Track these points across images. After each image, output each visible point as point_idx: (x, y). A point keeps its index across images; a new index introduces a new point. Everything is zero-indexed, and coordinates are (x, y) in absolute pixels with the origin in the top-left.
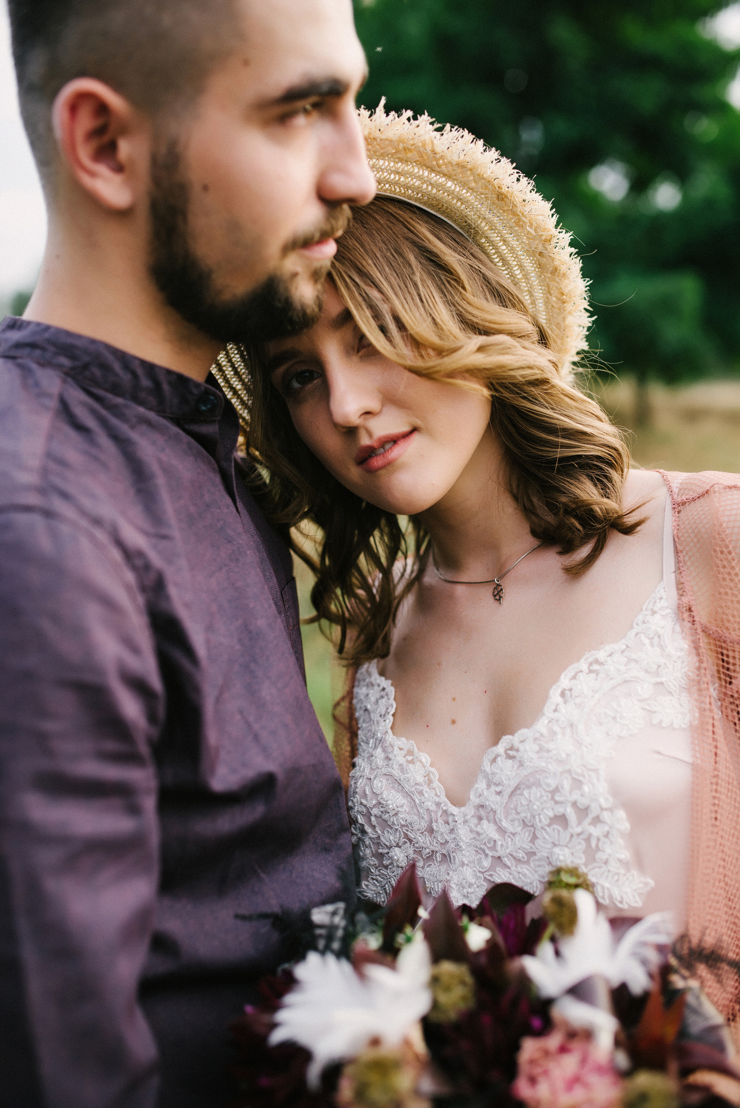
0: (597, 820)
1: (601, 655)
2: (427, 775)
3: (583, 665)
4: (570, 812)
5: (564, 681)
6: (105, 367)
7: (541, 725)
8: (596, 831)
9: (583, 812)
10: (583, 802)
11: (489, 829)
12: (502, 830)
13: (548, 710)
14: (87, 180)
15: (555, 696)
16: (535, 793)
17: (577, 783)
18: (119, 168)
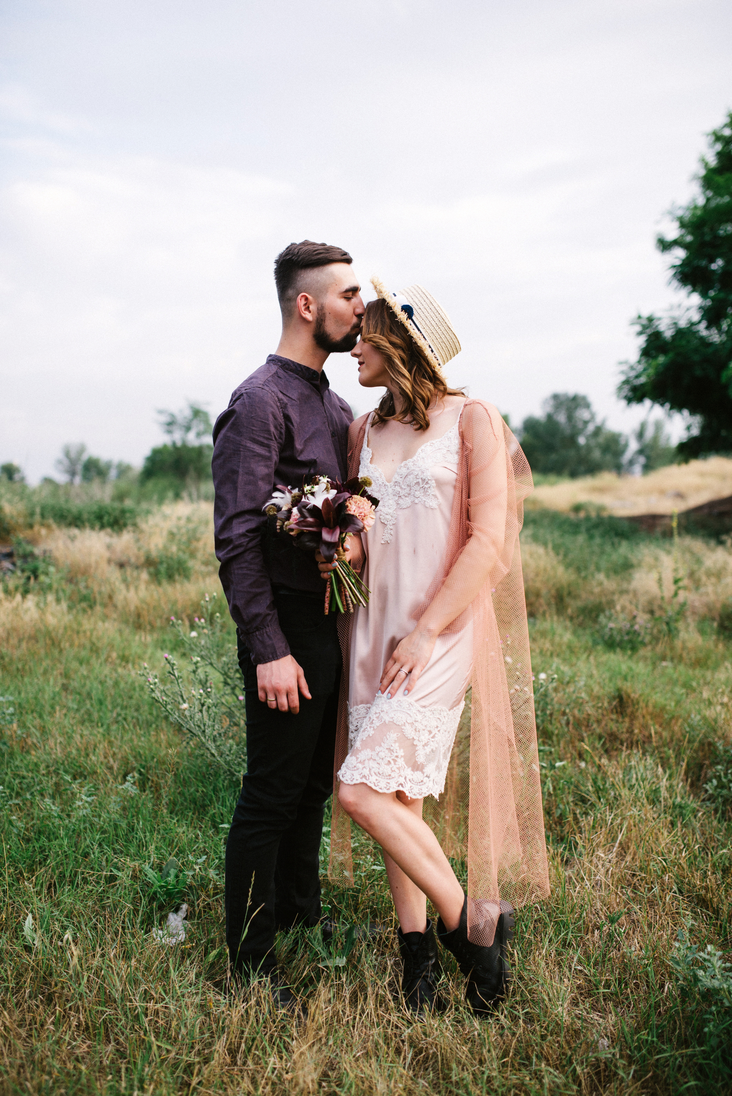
0: (427, 483)
1: (434, 442)
2: (380, 475)
3: (429, 444)
4: (420, 480)
5: (423, 447)
6: (289, 365)
7: (415, 458)
8: (427, 486)
9: (423, 480)
10: (424, 478)
11: (398, 488)
12: (401, 488)
13: (417, 454)
14: (304, 315)
15: (419, 450)
16: (412, 476)
17: (423, 472)
18: (310, 312)
